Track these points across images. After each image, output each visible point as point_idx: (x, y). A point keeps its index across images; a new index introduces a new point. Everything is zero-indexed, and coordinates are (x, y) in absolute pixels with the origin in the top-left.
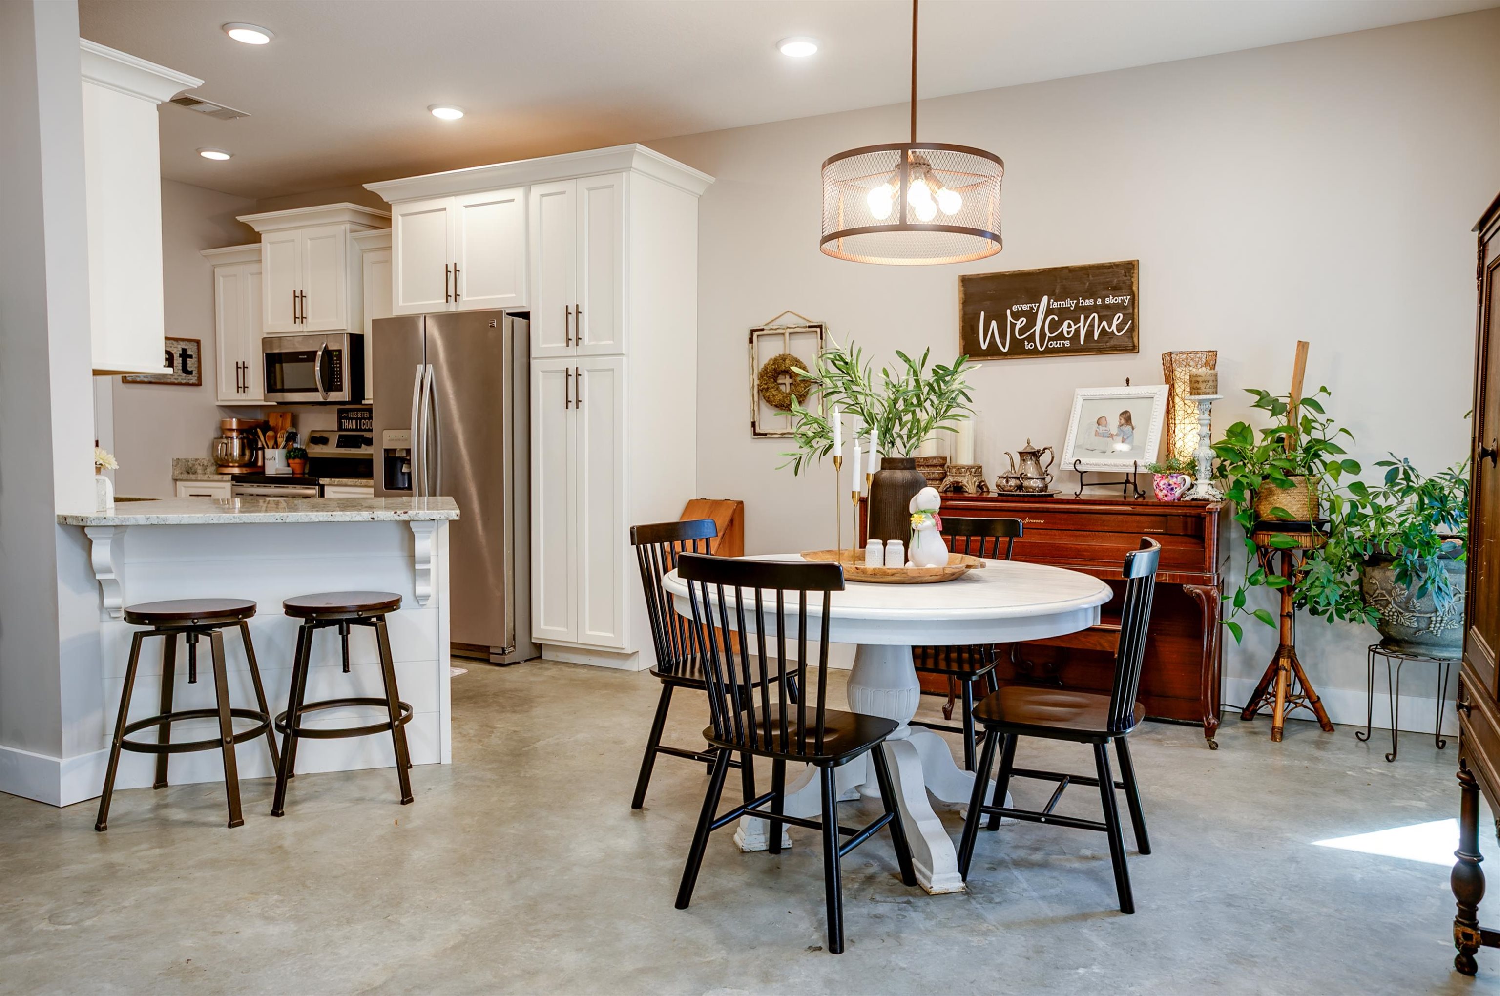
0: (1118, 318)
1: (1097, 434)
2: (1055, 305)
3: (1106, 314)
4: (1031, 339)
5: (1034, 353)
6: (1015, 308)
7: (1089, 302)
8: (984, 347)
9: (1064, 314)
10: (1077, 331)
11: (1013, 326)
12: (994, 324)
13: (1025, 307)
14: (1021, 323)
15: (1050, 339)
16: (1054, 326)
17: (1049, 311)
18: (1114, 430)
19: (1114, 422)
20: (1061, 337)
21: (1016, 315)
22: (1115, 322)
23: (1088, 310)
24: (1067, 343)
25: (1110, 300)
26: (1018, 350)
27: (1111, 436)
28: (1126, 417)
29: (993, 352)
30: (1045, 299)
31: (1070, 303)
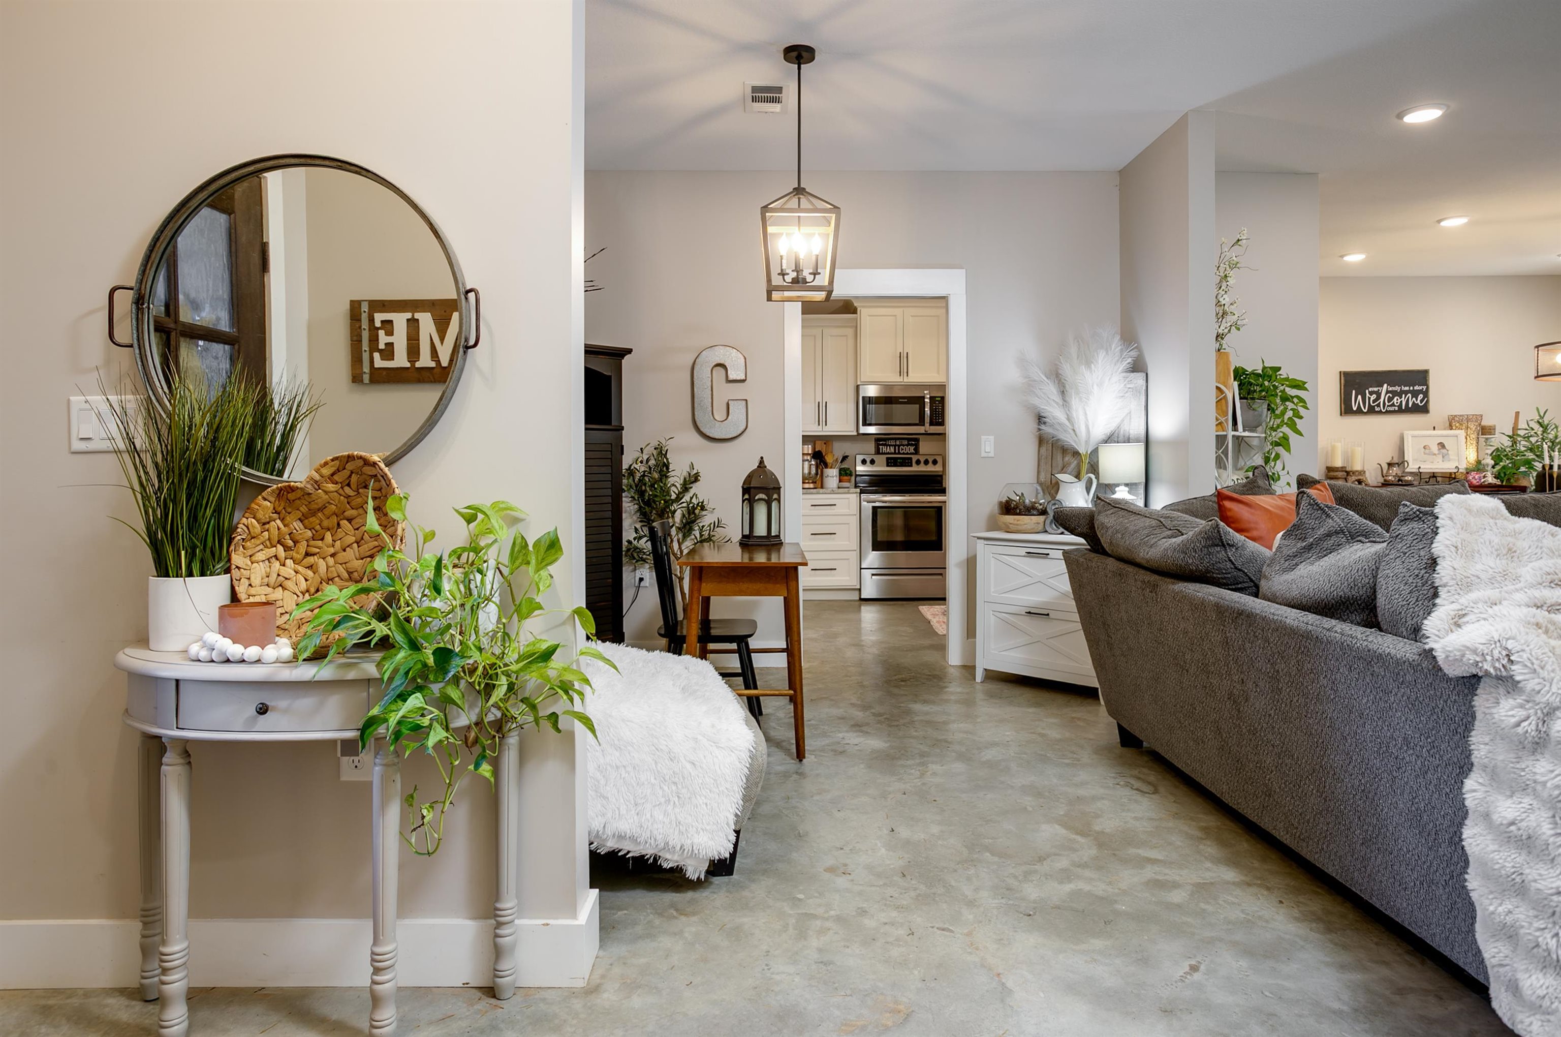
0: (1421, 396)
1: (1425, 454)
2: (1390, 389)
3: (1415, 394)
4: (1379, 405)
5: (1380, 412)
6: (1370, 389)
7: (1407, 388)
8: (1355, 409)
9: (1395, 393)
10: (1401, 401)
11: (1369, 398)
12: (1360, 397)
13: (1376, 389)
14: (1374, 397)
15: (1388, 406)
16: (1390, 399)
17: (1388, 392)
18: (1436, 452)
19: (1435, 449)
20: (1393, 405)
21: (1371, 393)
22: (1419, 399)
23: (1406, 393)
24: (1397, 408)
25: (1416, 388)
26: (1372, 411)
27: (1435, 454)
28: (1442, 445)
29: (1359, 412)
30: (1385, 385)
31: (1397, 388)
